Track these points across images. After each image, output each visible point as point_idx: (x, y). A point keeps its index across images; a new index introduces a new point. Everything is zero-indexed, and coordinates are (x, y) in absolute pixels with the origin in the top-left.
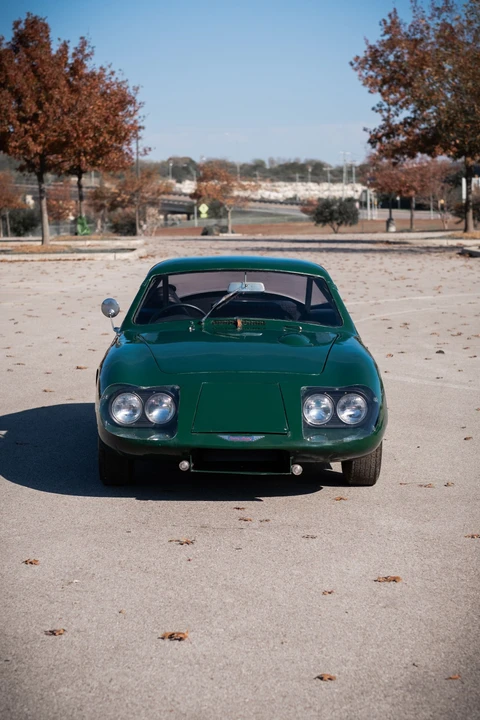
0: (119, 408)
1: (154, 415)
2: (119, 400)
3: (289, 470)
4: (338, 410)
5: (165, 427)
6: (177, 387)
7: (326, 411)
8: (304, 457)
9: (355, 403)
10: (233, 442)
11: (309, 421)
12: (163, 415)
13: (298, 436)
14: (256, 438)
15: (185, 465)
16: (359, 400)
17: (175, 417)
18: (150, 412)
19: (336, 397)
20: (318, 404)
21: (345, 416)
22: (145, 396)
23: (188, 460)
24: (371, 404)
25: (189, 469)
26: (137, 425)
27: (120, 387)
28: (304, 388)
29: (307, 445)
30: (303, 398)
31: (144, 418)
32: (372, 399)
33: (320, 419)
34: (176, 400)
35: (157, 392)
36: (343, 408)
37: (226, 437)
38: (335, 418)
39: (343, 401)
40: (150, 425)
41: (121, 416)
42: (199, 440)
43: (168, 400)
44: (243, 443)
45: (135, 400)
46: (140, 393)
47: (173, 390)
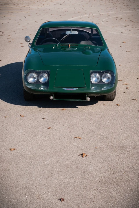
0: (30, 77)
1: (42, 80)
2: (30, 75)
3: (86, 99)
4: (102, 78)
5: (46, 84)
6: (49, 71)
7: (98, 79)
8: (91, 95)
9: (107, 76)
11: (93, 82)
12: (45, 80)
13: (89, 88)
14: (75, 89)
15: (51, 98)
16: (109, 75)
17: (48, 80)
18: (40, 79)
19: (101, 74)
20: (96, 76)
21: (105, 80)
22: (38, 74)
23: (53, 96)
24: (113, 76)
25: (53, 99)
26: (36, 83)
27: (30, 71)
28: (91, 71)
29: (92, 91)
30: (90, 75)
31: (38, 81)
32: (113, 75)
33: (96, 81)
34: (49, 75)
35: (42, 72)
36: (104, 78)
37: (65, 89)
38: (101, 81)
39: (103, 75)
40: (40, 83)
41: (31, 80)
42: (56, 90)
43: (46, 75)
44: (71, 91)
45: (35, 75)
46: (37, 72)
47: (48, 72)
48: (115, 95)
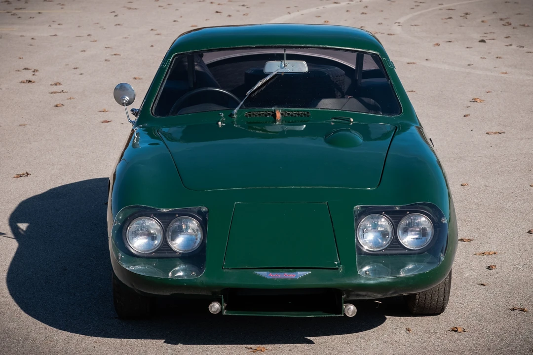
0: (136, 234)
1: (178, 243)
2: (134, 226)
3: (340, 310)
4: (399, 232)
5: (194, 257)
6: (204, 209)
7: (384, 234)
8: (358, 295)
9: (418, 224)
10: (273, 280)
11: (366, 248)
12: (189, 241)
13: (352, 270)
14: (300, 274)
15: (215, 307)
16: (423, 220)
17: (203, 245)
18: (173, 239)
19: (396, 217)
20: (375, 226)
21: (408, 240)
22: (166, 220)
23: (219, 301)
24: (438, 226)
25: (221, 312)
26: (158, 255)
27: (135, 210)
28: (357, 207)
29: (362, 281)
30: (356, 220)
31: (165, 246)
32: (440, 220)
33: (376, 243)
34: (203, 225)
35: (180, 215)
36: (406, 231)
37: (264, 274)
38: (395, 243)
39: (404, 222)
40: (173, 255)
41: (138, 244)
42: (232, 278)
43: (194, 224)
44: (286, 280)
45: (153, 225)
46: (160, 216)
47: (200, 213)
48: (446, 293)
